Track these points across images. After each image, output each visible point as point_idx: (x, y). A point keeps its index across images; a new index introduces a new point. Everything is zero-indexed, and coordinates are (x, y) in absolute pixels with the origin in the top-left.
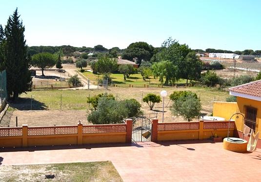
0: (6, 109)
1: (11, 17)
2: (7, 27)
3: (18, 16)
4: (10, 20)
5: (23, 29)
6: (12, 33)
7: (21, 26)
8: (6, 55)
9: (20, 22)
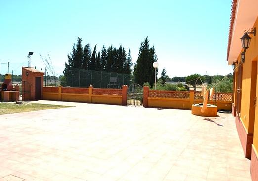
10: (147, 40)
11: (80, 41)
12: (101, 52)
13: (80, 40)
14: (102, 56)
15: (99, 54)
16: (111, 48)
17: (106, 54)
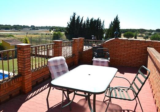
1: (115, 18)
5: (119, 23)
7: (119, 21)
10: (117, 17)
11: (74, 14)
12: (86, 21)
13: (75, 13)
14: (87, 23)
15: (85, 22)
16: (93, 19)
17: (89, 22)
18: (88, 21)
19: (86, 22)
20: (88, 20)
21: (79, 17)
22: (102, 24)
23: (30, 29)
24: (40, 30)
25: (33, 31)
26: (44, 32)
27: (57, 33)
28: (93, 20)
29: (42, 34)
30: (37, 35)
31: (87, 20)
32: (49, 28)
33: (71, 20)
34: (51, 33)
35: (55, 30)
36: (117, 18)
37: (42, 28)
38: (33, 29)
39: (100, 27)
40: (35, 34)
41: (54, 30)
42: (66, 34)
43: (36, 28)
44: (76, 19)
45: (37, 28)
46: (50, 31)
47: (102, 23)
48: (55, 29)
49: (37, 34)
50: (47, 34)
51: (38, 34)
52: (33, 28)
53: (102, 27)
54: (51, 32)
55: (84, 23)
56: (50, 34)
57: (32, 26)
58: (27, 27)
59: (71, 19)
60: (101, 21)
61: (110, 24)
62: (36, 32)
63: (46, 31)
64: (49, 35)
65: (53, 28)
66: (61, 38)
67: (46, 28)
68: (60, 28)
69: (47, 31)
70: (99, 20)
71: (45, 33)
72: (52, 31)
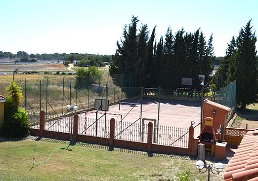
0: (234, 117)
1: (243, 28)
2: (239, 38)
3: (250, 27)
4: (242, 32)
5: (255, 40)
6: (244, 44)
7: (253, 37)
8: (237, 65)
9: (252, 33)
10: (249, 24)
11: (135, 21)
12: (164, 38)
13: (135, 19)
14: (166, 43)
15: (161, 40)
16: (182, 32)
17: (173, 40)
18: (169, 37)
19: (165, 41)
20: (171, 34)
21: (144, 28)
22: (207, 45)
23: (14, 60)
24: (40, 63)
25: (24, 65)
26: (51, 67)
27: (86, 69)
28: (184, 35)
29: (46, 73)
30: (35, 77)
31: (167, 36)
32: (63, 57)
33: (125, 37)
34: (68, 71)
35: (79, 62)
36: (248, 28)
37: (45, 57)
38: (22, 61)
39: (202, 53)
40: (29, 73)
41: (75, 61)
42: (113, 72)
43: (30, 59)
44: (138, 33)
45: (34, 58)
46: (66, 65)
47: (208, 42)
48: (78, 60)
49: (33, 73)
50: (58, 73)
51: (36, 72)
52: (23, 57)
53: (208, 51)
54: (69, 68)
55: (160, 44)
56: (66, 73)
57: (20, 53)
58: (9, 55)
59: (125, 32)
60: (204, 36)
61: (230, 43)
62: (31, 68)
63: (54, 66)
64: (63, 74)
65: (73, 57)
66: (98, 81)
67: (56, 57)
68: (90, 57)
69: (59, 66)
70: (200, 34)
71: (53, 69)
72: (71, 65)
